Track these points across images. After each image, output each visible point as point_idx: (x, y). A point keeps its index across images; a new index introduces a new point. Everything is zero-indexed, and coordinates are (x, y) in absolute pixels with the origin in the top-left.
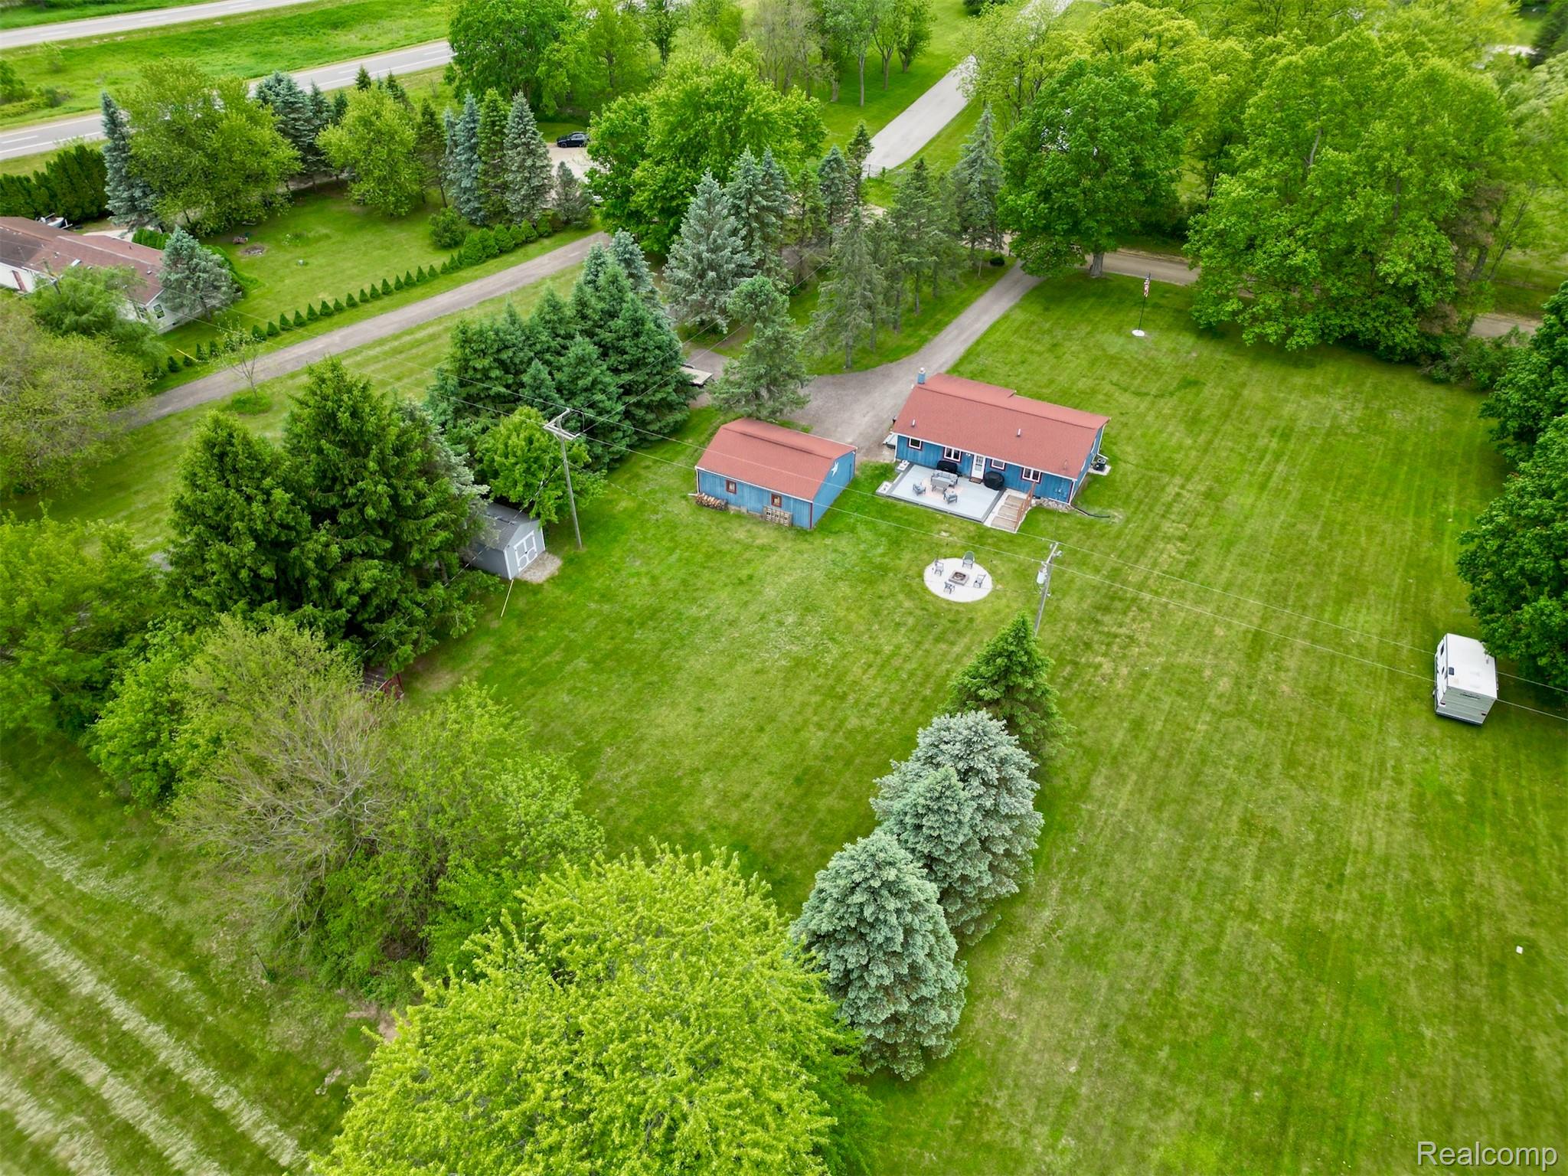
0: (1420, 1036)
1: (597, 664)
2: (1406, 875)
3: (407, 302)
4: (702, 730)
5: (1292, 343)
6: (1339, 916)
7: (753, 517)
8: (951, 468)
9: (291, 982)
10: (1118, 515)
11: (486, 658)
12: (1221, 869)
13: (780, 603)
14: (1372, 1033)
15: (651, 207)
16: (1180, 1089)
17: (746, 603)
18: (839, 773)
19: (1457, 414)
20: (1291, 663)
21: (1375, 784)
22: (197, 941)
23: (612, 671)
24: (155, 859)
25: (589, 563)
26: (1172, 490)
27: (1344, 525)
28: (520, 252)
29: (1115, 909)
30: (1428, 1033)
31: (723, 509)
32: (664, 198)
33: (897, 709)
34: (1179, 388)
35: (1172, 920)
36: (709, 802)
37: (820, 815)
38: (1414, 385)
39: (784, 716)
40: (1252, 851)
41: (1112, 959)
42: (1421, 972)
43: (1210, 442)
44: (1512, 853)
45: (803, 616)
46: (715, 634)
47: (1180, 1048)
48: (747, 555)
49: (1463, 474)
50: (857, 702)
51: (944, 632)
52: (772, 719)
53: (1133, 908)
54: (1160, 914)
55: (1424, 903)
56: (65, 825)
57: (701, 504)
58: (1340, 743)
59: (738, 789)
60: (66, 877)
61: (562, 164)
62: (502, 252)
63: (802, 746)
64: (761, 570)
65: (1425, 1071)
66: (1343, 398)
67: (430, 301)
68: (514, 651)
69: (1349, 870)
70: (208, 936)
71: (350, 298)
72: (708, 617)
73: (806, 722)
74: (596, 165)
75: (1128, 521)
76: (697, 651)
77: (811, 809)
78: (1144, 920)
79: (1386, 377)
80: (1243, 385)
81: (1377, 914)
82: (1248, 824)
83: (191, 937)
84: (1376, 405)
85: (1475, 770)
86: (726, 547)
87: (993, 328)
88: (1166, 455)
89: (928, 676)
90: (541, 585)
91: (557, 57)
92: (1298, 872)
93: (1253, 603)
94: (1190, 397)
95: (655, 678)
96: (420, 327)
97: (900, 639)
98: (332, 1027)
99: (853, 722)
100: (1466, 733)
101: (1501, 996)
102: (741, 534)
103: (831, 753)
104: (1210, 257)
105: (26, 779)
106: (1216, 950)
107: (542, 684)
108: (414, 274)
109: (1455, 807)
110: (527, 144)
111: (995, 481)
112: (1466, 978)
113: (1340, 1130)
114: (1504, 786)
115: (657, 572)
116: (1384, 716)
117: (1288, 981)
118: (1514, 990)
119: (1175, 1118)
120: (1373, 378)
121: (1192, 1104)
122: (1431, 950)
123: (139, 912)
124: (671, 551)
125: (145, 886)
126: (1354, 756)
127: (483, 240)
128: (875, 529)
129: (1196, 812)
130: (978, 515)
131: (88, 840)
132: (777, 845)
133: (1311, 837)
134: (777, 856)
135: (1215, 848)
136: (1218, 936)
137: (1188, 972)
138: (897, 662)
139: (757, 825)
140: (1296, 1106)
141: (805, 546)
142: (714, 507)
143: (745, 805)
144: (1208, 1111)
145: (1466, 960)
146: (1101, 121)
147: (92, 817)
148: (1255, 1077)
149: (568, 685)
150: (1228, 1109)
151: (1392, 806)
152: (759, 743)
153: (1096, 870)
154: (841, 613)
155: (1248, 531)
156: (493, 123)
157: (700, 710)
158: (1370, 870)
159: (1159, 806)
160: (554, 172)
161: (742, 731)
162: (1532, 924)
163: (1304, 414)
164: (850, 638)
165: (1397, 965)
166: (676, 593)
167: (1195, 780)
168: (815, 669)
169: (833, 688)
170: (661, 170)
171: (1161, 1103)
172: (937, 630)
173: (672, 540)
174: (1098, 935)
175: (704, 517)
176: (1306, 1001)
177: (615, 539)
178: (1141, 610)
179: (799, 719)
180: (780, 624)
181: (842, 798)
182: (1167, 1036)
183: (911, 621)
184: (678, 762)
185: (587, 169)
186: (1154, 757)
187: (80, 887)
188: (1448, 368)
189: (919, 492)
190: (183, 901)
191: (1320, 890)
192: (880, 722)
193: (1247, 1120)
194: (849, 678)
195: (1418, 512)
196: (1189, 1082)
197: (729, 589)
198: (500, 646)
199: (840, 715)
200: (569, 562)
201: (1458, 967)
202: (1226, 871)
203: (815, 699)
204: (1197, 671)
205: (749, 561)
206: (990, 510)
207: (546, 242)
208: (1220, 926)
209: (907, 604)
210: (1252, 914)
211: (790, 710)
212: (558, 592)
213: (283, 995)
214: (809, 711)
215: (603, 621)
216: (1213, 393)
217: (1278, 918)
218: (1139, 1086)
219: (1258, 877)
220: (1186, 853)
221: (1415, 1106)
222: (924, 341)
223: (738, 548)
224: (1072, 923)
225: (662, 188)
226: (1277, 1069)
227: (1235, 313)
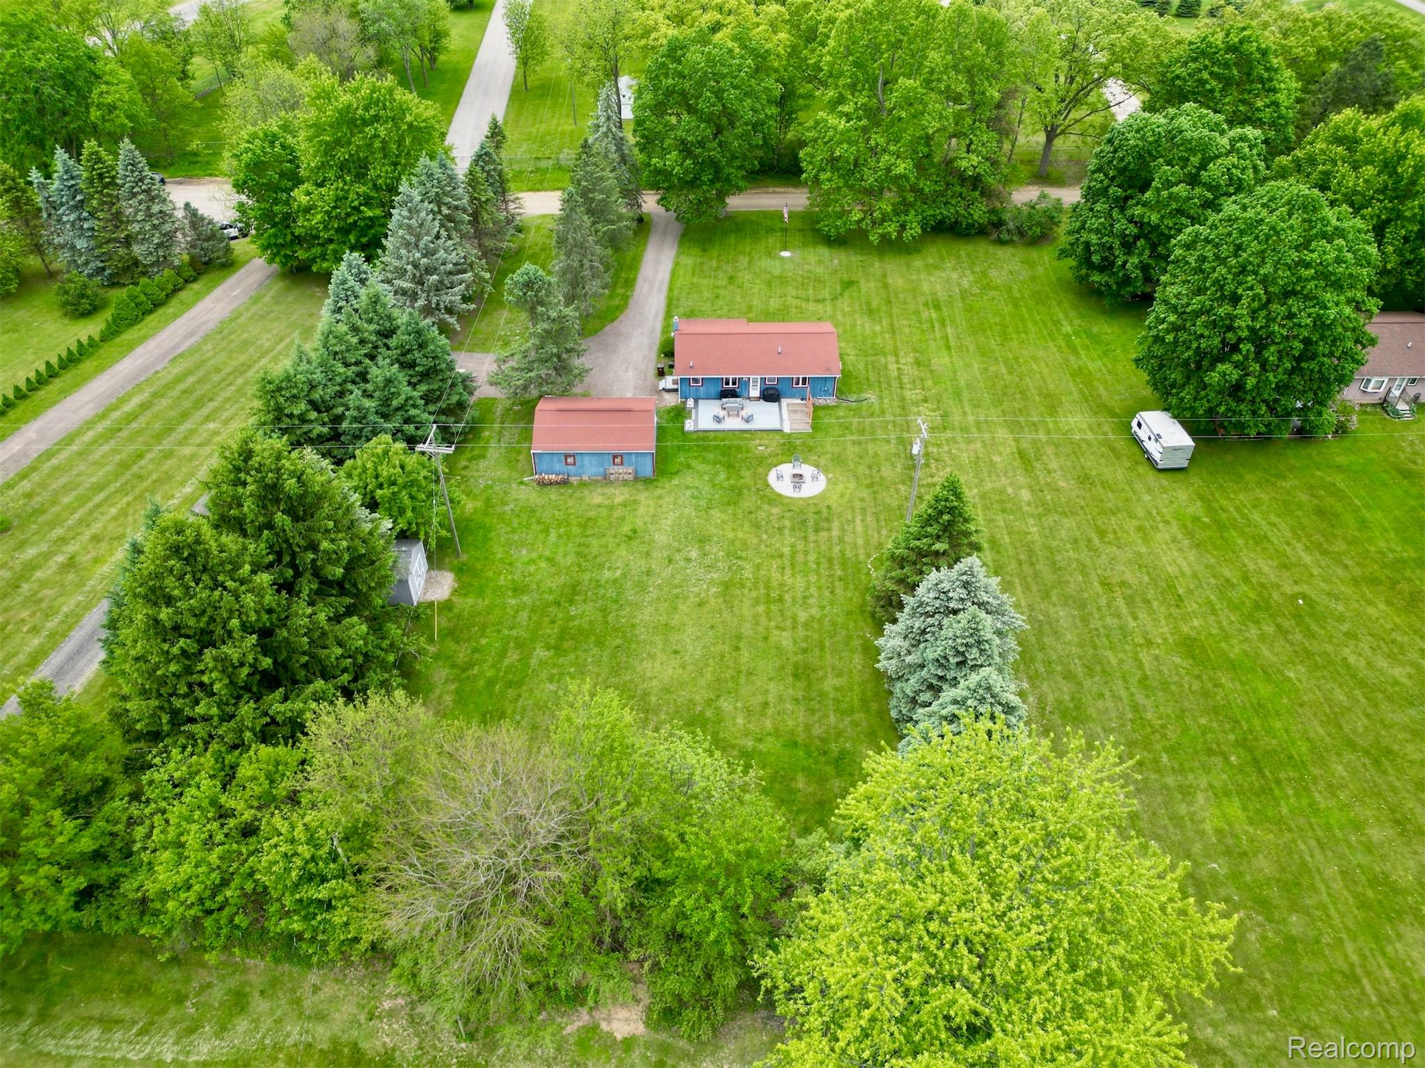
0: (1289, 679)
1: (556, 648)
2: (1212, 581)
3: (84, 380)
4: (690, 668)
5: (907, 235)
6: (1196, 623)
7: (596, 482)
8: (733, 394)
9: (490, 1032)
10: (871, 396)
11: (447, 681)
12: (1111, 621)
13: (675, 544)
14: (1264, 690)
15: (326, 228)
16: (1191, 777)
17: (648, 554)
18: (821, 658)
19: (1030, 264)
20: (1053, 465)
21: (1155, 528)
22: (365, 1045)
23: (575, 649)
24: (256, 994)
25: (478, 566)
26: (893, 367)
27: (1016, 359)
28: (174, 302)
29: (1069, 676)
30: (1292, 675)
31: (565, 483)
32: (337, 217)
33: (827, 593)
34: (844, 289)
35: (1108, 668)
36: (740, 721)
37: (832, 695)
38: (991, 249)
39: (747, 630)
40: (1120, 602)
41: (1092, 711)
42: (1263, 637)
43: (892, 325)
44: (1256, 543)
45: (701, 548)
46: (642, 588)
47: (1171, 750)
48: (616, 514)
49: (1059, 304)
50: (794, 599)
51: (817, 524)
52: (739, 637)
53: (1080, 671)
54: (1098, 668)
55: (1233, 594)
56: (122, 1011)
57: (542, 484)
58: (1119, 510)
59: (755, 701)
60: (169, 1058)
61: (187, 205)
62: (157, 305)
63: (778, 648)
64: (639, 523)
65: (1305, 698)
66: (954, 269)
67: (111, 372)
68: (469, 666)
69: (1181, 591)
70: (372, 1034)
71: (17, 389)
72: (624, 575)
73: (767, 628)
74: (243, 198)
75: (881, 398)
76: (637, 606)
77: (822, 694)
78: (1092, 677)
79: (970, 248)
80: (884, 276)
81: (1214, 612)
82: (1105, 584)
83: (356, 1044)
84: (977, 269)
85: (1201, 498)
86: (592, 514)
87: (673, 274)
88: (869, 342)
89: (830, 560)
90: (449, 601)
91: (109, 99)
92: (1155, 604)
93: (1002, 434)
94: (855, 294)
95: (619, 641)
96: (123, 400)
97: (789, 539)
98: (559, 1049)
99: (802, 616)
100: (1180, 476)
101: (1311, 635)
102: (597, 499)
103: (804, 645)
104: (830, 180)
105: (28, 990)
106: (1145, 677)
107: (519, 684)
108: (74, 348)
109: (1205, 527)
110: (147, 191)
111: (770, 395)
112: (1287, 632)
113: (1291, 757)
114: (1224, 502)
115: (547, 553)
116: (1130, 483)
117: (1198, 677)
118: (1314, 627)
119: (1200, 797)
120: (964, 249)
121: (1203, 783)
122: (1257, 622)
123: (281, 1049)
124: (546, 531)
125: (267, 1023)
126: (1132, 516)
127: (133, 297)
128: (705, 461)
129: (1071, 589)
130: (776, 426)
131: (163, 1011)
132: (817, 731)
133: (1146, 579)
134: (824, 740)
135: (1099, 609)
136: (1140, 666)
137: (1140, 698)
138: (800, 557)
139: (790, 723)
140: (1258, 754)
141: (659, 492)
142: (557, 483)
143: (770, 712)
144: (1215, 783)
145: (1279, 620)
146: (722, 84)
147: (147, 990)
148: (1225, 748)
149: (544, 675)
150: (1224, 776)
151: (1174, 540)
152: (743, 660)
153: (1040, 656)
154: (731, 535)
155: (963, 383)
156: (101, 176)
157: (676, 652)
158: (1192, 586)
159: (1046, 595)
160: (180, 214)
161: (722, 656)
162: (1296, 583)
163: (938, 287)
164: (751, 552)
165: (1246, 640)
166: (579, 566)
167: (1056, 568)
168: (743, 586)
169: (768, 595)
170: (328, 192)
171: (1187, 792)
172: (811, 523)
173: (539, 523)
174: (1072, 699)
175: (553, 494)
176: (1216, 686)
177: (486, 539)
178: (937, 460)
179: (761, 629)
180: (689, 560)
181: (839, 675)
182: (1159, 747)
183: (787, 523)
184: (691, 701)
185: (234, 203)
186: (1020, 563)
187: (193, 1058)
188: (1009, 231)
189: (718, 420)
190: (321, 1017)
191: (1174, 610)
192: (823, 608)
193: (1240, 778)
194: (775, 583)
195: (1053, 340)
196: (1192, 770)
197: (623, 546)
198: (454, 666)
199: (789, 614)
200: (460, 571)
201: (1279, 627)
202: (1115, 621)
203: (761, 609)
204: (1002, 491)
205: (623, 519)
206: (781, 420)
207: (196, 286)
208: (1136, 659)
209: (775, 511)
210: (1149, 643)
211: (748, 625)
212: (470, 601)
213: (492, 1046)
214: (763, 620)
215: (533, 611)
216: (868, 287)
217: (1165, 639)
218: (1166, 787)
219: (1135, 618)
220: (1085, 620)
221: (1316, 723)
222: (626, 299)
223: (604, 512)
224: (1051, 698)
225: (335, 207)
226: (1232, 737)
227: (859, 222)
